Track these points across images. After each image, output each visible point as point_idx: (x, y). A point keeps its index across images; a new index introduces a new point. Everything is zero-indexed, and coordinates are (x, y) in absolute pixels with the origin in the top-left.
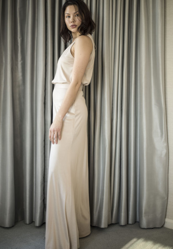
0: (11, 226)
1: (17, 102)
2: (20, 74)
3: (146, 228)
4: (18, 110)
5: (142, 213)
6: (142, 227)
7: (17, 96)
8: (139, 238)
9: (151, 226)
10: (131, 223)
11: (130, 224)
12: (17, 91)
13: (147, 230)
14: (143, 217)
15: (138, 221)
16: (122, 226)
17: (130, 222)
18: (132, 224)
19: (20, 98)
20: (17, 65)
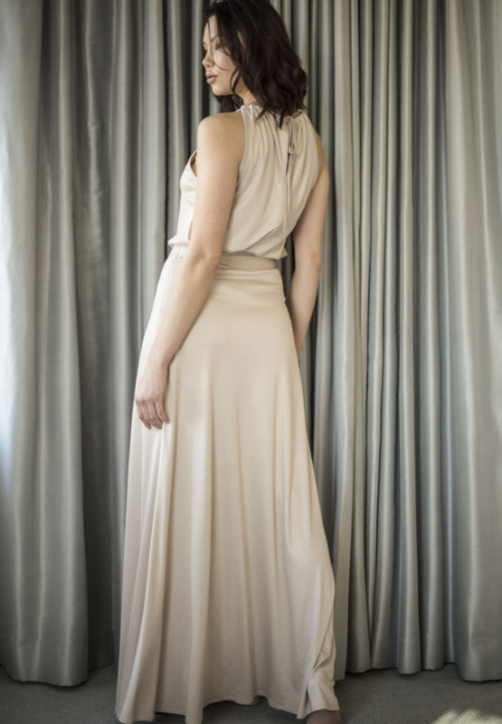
0: (80, 683)
1: (89, 313)
2: (95, 230)
3: (478, 679)
4: (91, 339)
5: (468, 636)
6: (467, 679)
7: (89, 296)
8: (461, 710)
9: (494, 675)
10: (432, 668)
11: (430, 670)
12: (88, 279)
13: (485, 686)
14: (470, 647)
15: (452, 660)
16: (405, 676)
17: (430, 664)
18: (437, 670)
19: (96, 302)
20: (86, 204)
